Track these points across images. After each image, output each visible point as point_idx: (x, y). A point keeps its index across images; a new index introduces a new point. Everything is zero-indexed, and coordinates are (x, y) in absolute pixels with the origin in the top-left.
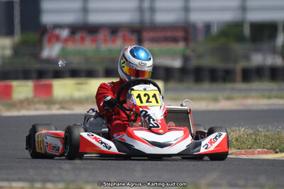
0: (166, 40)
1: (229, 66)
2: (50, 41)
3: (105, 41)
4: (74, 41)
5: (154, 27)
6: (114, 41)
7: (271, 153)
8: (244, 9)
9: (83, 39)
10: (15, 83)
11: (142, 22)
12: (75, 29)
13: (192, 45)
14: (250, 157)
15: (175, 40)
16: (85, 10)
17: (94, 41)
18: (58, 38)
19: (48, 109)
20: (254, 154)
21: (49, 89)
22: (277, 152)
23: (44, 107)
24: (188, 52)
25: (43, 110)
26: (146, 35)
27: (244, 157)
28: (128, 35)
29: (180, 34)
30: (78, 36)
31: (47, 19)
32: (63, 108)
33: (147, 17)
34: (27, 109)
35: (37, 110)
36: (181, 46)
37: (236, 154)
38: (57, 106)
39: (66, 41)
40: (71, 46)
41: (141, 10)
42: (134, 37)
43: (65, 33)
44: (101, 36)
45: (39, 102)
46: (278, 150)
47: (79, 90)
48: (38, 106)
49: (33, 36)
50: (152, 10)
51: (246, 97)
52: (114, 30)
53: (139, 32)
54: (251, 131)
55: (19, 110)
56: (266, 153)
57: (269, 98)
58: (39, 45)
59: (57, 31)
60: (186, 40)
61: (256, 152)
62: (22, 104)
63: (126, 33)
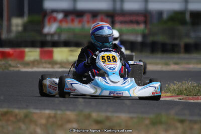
0: (131, 22)
1: (176, 41)
2: (49, 21)
3: (88, 22)
4: (67, 22)
5: (123, 13)
9: (73, 21)
10: (27, 50)
11: (114, 10)
12: (67, 13)
13: (149, 26)
14: (196, 101)
15: (138, 23)
17: (80, 22)
18: (55, 19)
19: (52, 67)
20: (198, 99)
21: (50, 54)
23: (49, 66)
24: (146, 31)
25: (48, 68)
26: (118, 19)
27: (192, 101)
28: (105, 18)
29: (141, 19)
30: (69, 18)
31: (48, 5)
32: (62, 67)
33: (118, 6)
34: (38, 67)
35: (44, 68)
36: (142, 27)
37: (186, 99)
38: (58, 66)
39: (61, 21)
40: (65, 26)
42: (109, 19)
43: (60, 16)
44: (85, 18)
45: (45, 63)
47: (71, 55)
48: (44, 65)
49: (37, 18)
50: (122, 1)
51: (188, 63)
52: (95, 14)
53: (112, 17)
54: (196, 84)
55: (32, 68)
58: (41, 24)
59: (55, 15)
60: (145, 22)
61: (200, 98)
62: (33, 63)
63: (103, 17)
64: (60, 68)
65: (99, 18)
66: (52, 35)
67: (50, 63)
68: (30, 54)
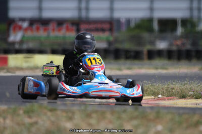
0: (97, 30)
2: (14, 29)
3: (54, 30)
4: (32, 30)
5: (88, 21)
6: (59, 30)
8: (152, 9)
9: (38, 29)
13: (116, 34)
15: (103, 30)
16: (40, 9)
17: (45, 30)
18: (20, 28)
24: (111, 39)
26: (83, 27)
28: (70, 27)
29: (107, 26)
30: (35, 27)
31: (13, 14)
33: (84, 14)
39: (26, 30)
40: (29, 34)
41: (80, 9)
42: (74, 28)
43: (25, 25)
44: (51, 26)
50: (87, 9)
52: (60, 23)
53: (78, 25)
59: (20, 23)
60: (111, 30)
63: (69, 25)
64: (6, 72)
65: (65, 26)
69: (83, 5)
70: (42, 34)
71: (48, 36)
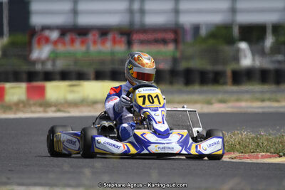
0: (156, 41)
1: (219, 68)
2: (39, 42)
3: (95, 42)
4: (64, 43)
5: (145, 30)
6: (103, 43)
7: (274, 157)
8: (233, 11)
9: (73, 41)
10: (8, 85)
11: (132, 24)
12: (64, 31)
13: (181, 47)
14: (254, 161)
15: (164, 42)
16: (75, 12)
17: (83, 42)
18: (47, 40)
19: (45, 112)
20: (258, 158)
21: (42, 91)
22: (280, 156)
23: (41, 109)
24: (178, 55)
25: (39, 112)
26: (135, 37)
27: (249, 161)
28: (118, 37)
29: (171, 36)
30: (68, 38)
31: (36, 20)
32: (59, 110)
33: (137, 19)
35: (33, 112)
37: (240, 158)
38: (54, 109)
39: (55, 43)
40: (61, 48)
41: (131, 12)
42: (124, 39)
43: (54, 35)
44: (90, 37)
45: (35, 105)
46: (281, 154)
47: (72, 92)
48: (33, 109)
49: (21, 38)
50: (142, 12)
51: (238, 100)
52: (104, 32)
53: (128, 34)
54: (253, 135)
55: (15, 113)
56: (270, 157)
57: (263, 100)
58: (28, 47)
59: (47, 33)
60: (176, 41)
61: (260, 156)
62: (17, 106)
63: (116, 36)
64: (55, 112)
65: (110, 36)
66: (43, 62)
67: (41, 105)
68: (12, 91)
69: (136, 6)
70: (78, 48)
71: (87, 51)
